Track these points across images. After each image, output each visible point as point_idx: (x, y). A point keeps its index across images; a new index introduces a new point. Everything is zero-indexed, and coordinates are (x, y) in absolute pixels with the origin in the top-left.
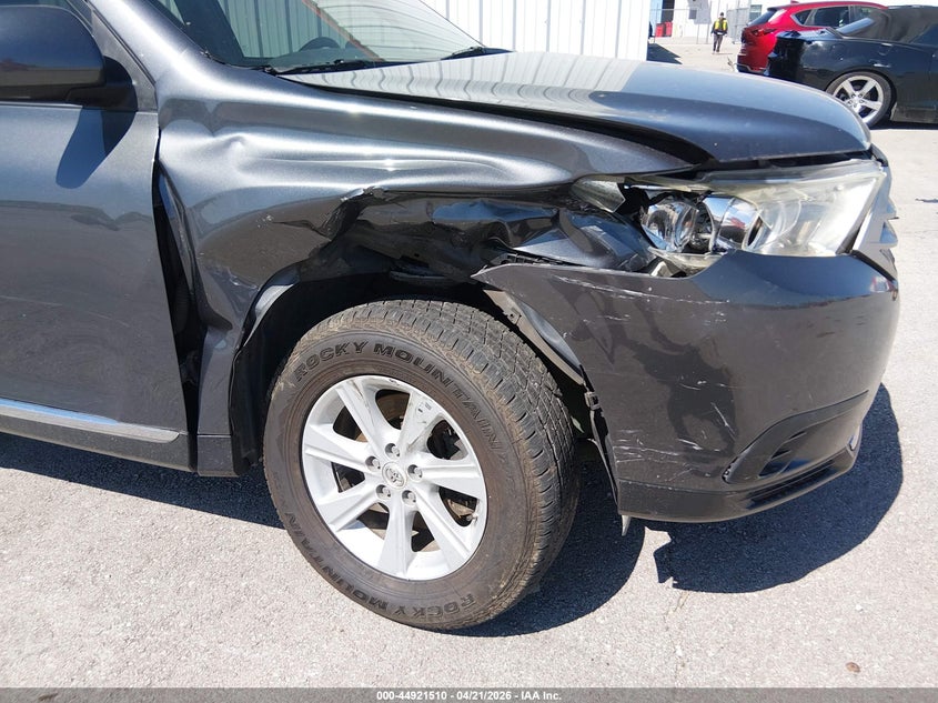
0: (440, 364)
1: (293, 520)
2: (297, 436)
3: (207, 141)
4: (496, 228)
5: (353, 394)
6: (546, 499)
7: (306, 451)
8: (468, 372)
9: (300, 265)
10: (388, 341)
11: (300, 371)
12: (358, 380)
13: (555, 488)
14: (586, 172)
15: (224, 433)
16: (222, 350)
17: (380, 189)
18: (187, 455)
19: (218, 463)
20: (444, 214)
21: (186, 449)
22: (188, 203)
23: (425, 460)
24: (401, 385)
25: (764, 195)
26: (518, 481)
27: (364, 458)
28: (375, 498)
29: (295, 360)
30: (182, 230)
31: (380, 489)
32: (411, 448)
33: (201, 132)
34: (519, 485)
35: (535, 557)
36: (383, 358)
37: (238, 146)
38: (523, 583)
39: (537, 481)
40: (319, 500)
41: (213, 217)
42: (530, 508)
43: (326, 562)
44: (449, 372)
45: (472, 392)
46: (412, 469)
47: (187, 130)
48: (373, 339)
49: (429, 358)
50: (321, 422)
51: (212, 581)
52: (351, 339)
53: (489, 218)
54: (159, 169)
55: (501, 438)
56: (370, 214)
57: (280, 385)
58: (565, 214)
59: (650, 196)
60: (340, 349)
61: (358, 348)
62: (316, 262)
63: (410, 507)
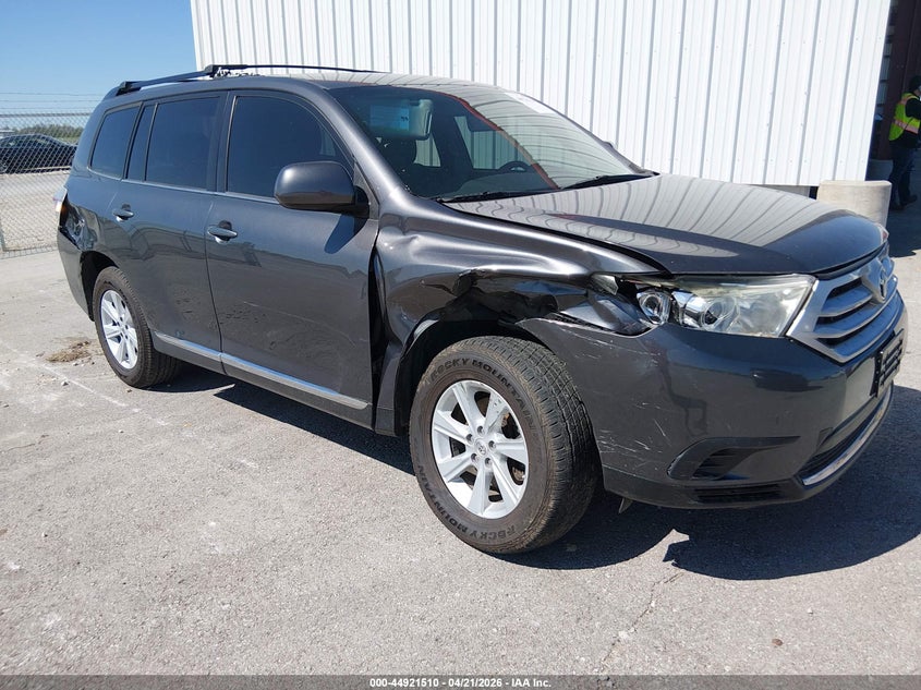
0: (506, 375)
1: (422, 469)
2: (429, 417)
3: (401, 238)
4: (550, 299)
5: (461, 392)
6: (560, 466)
7: (434, 427)
8: (522, 382)
9: (441, 310)
10: (480, 359)
11: (433, 375)
12: (464, 382)
13: (568, 460)
14: (597, 270)
15: (392, 408)
16: (394, 359)
17: (480, 271)
18: (370, 418)
19: (386, 427)
20: (521, 288)
21: (371, 414)
22: (386, 270)
23: (498, 438)
24: (487, 387)
25: (711, 292)
26: (543, 452)
27: (465, 434)
28: (470, 462)
29: (432, 367)
30: (382, 285)
31: (474, 456)
32: (491, 429)
33: (399, 234)
34: (544, 455)
35: (551, 504)
36: (477, 369)
37: (416, 242)
38: (543, 522)
39: (554, 453)
40: (439, 460)
41: (400, 279)
42: (549, 471)
43: (438, 499)
44: (510, 380)
45: (521, 393)
46: (491, 443)
47: (391, 232)
48: (472, 357)
49: (500, 371)
50: (444, 409)
51: (376, 503)
52: (462, 356)
53: (545, 292)
54: (375, 251)
55: (536, 422)
56: (480, 284)
57: (422, 383)
58: (591, 293)
59: (638, 287)
60: (455, 362)
61: (464, 362)
62: (450, 309)
63: (488, 469)
